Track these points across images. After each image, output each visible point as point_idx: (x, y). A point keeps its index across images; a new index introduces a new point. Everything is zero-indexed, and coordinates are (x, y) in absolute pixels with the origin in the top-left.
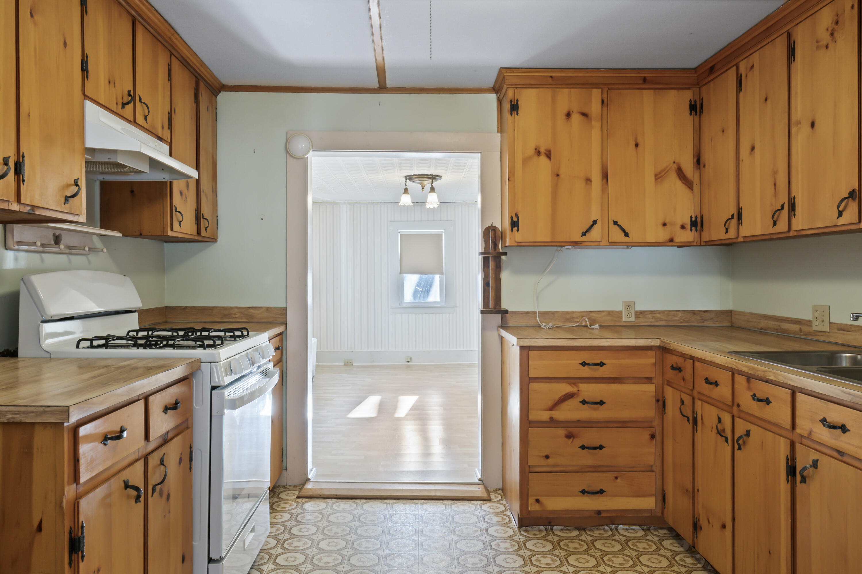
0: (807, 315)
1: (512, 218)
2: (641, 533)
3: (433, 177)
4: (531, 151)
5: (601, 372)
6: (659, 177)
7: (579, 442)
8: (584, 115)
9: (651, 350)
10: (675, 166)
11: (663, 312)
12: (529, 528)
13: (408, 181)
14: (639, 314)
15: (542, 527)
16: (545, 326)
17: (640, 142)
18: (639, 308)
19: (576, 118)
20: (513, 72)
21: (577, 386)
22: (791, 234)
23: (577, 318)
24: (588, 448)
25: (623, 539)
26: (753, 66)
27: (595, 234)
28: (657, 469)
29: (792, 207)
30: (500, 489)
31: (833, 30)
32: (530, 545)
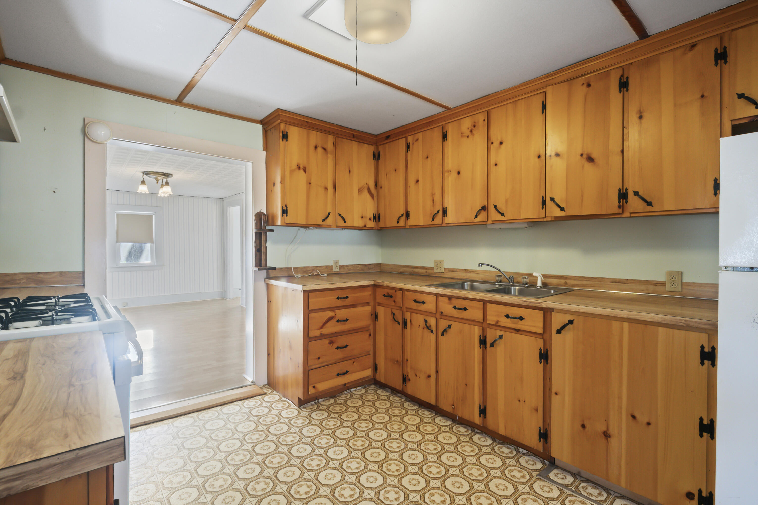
0: (431, 265)
1: (283, 207)
2: (364, 391)
3: (166, 175)
4: (294, 167)
5: (347, 302)
6: (360, 191)
7: (335, 346)
8: (324, 149)
9: (369, 287)
10: (367, 186)
11: (352, 265)
12: (305, 405)
13: (145, 175)
14: (341, 267)
15: (313, 403)
16: (297, 276)
17: (351, 170)
18: (342, 263)
19: (320, 150)
20: (285, 113)
21: (335, 312)
22: (443, 225)
23: (310, 271)
24: (340, 348)
25: (359, 396)
26: (418, 140)
27: (330, 221)
28: (372, 353)
29: (445, 212)
30: (266, 385)
31: (472, 129)
32: (314, 415)
